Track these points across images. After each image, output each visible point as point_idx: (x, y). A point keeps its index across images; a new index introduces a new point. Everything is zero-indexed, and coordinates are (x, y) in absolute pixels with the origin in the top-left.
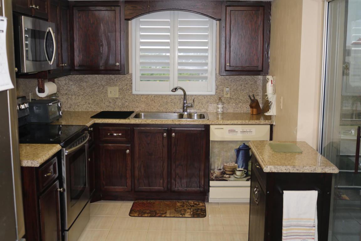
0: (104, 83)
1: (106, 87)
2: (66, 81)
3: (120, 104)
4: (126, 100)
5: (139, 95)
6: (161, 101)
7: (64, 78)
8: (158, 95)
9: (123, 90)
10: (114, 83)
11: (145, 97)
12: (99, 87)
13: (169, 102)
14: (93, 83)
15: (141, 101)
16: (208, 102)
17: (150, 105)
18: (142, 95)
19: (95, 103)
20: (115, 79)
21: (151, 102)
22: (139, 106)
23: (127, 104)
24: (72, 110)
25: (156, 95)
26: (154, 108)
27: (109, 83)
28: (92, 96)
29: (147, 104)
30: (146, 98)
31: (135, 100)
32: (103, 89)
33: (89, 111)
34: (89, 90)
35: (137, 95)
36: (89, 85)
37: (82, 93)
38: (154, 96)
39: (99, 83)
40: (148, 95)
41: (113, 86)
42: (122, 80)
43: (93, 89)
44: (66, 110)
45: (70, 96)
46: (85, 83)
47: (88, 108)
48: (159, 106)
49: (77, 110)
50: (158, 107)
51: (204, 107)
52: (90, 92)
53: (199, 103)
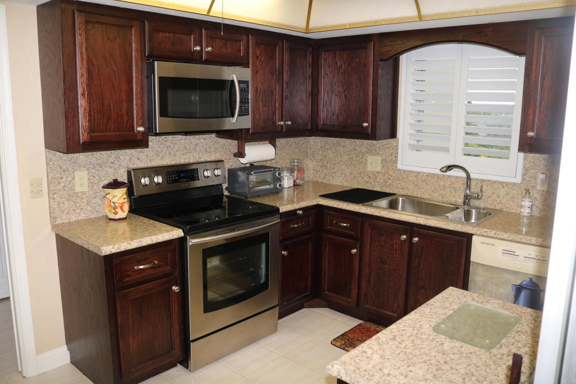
0: (364, 150)
1: (366, 155)
2: (322, 143)
3: (382, 181)
4: (390, 177)
5: (407, 171)
6: (436, 184)
7: (320, 140)
8: (433, 174)
9: (387, 162)
10: (376, 150)
11: (415, 174)
12: (357, 155)
13: (448, 186)
14: (352, 148)
15: (409, 180)
16: (508, 195)
17: (420, 188)
18: (410, 172)
19: (352, 176)
20: (378, 145)
21: (421, 184)
22: (405, 187)
23: (390, 181)
24: (326, 181)
25: (429, 173)
26: (425, 194)
27: (370, 152)
28: (349, 167)
29: (417, 186)
30: (415, 176)
31: (401, 177)
32: (362, 158)
33: (345, 185)
34: (346, 157)
35: (404, 171)
36: (347, 151)
37: (338, 162)
38: (426, 174)
39: (358, 149)
40: (419, 173)
41: (375, 156)
42: (387, 148)
43: (351, 156)
44: (320, 180)
45: (325, 164)
46: (342, 148)
47: (343, 181)
48: (433, 191)
49: (332, 183)
50: (431, 192)
51: (502, 202)
52: (347, 161)
53: (494, 194)
